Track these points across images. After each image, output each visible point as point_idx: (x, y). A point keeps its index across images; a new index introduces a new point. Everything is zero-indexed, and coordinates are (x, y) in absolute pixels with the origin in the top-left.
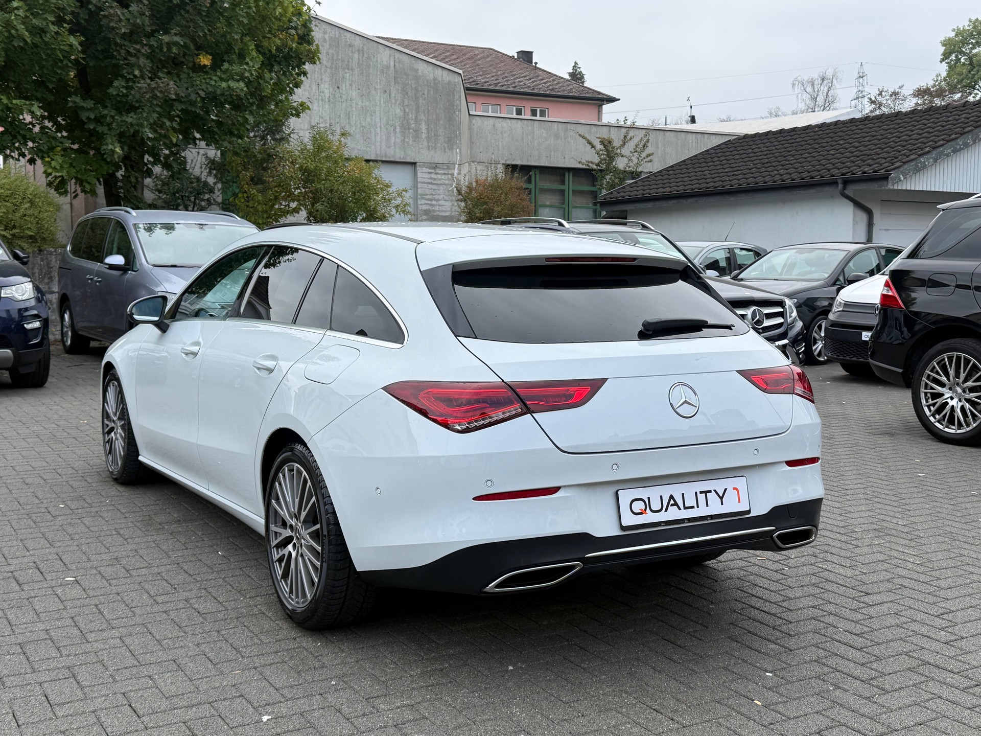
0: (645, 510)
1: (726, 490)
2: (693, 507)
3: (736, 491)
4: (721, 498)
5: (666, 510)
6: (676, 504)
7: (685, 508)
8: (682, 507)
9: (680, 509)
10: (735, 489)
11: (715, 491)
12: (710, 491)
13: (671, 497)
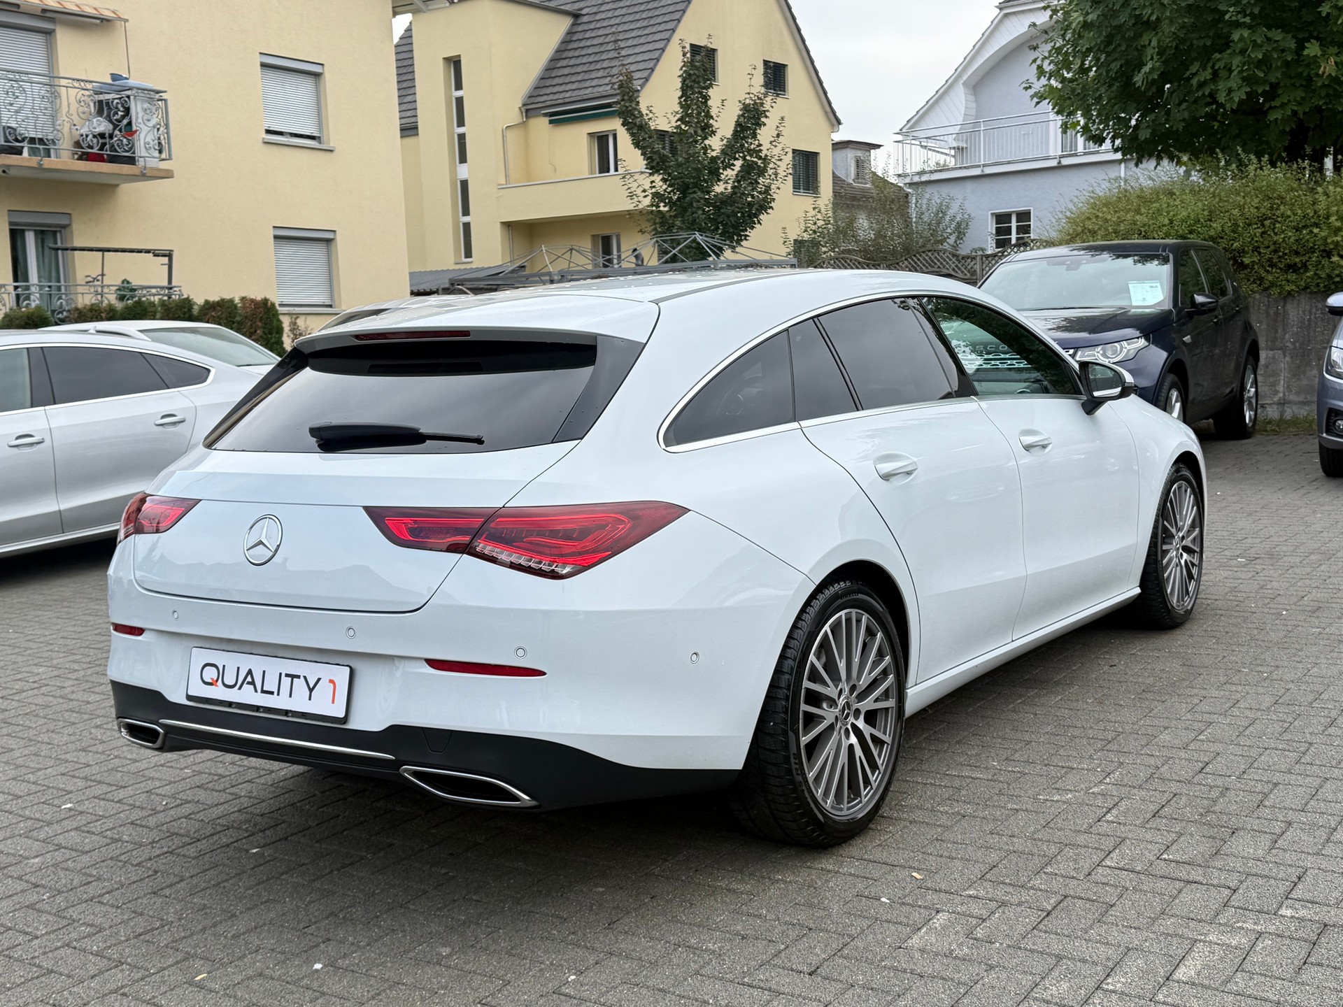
0: (217, 681)
1: (319, 679)
2: (272, 693)
3: (332, 685)
4: (311, 690)
5: (240, 688)
6: (253, 683)
7: (263, 692)
8: (259, 689)
9: (256, 691)
10: (331, 681)
11: (305, 677)
12: (298, 677)
13: (250, 672)
